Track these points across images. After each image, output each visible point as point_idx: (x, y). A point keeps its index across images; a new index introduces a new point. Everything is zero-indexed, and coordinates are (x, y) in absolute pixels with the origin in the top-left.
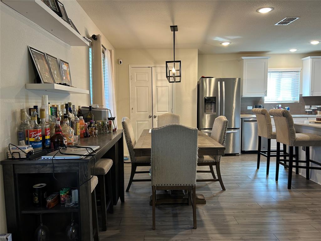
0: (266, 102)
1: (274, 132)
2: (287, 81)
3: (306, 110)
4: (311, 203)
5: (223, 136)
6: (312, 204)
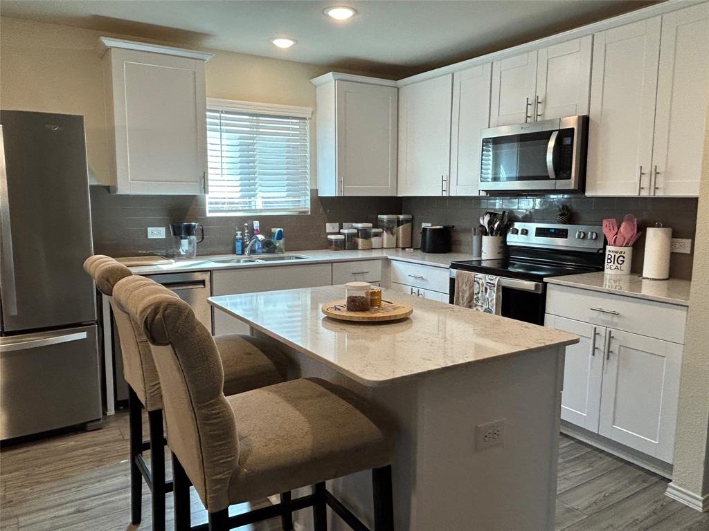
2: (275, 141)
3: (329, 237)
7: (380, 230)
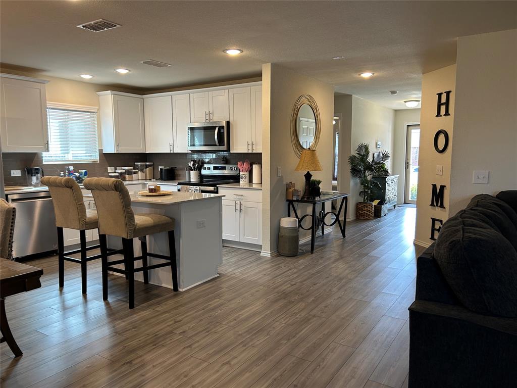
0: (45, 161)
1: (89, 218)
2: (78, 124)
3: (110, 174)
4: (171, 321)
5: (8, 243)
6: (176, 322)
7: (137, 170)
